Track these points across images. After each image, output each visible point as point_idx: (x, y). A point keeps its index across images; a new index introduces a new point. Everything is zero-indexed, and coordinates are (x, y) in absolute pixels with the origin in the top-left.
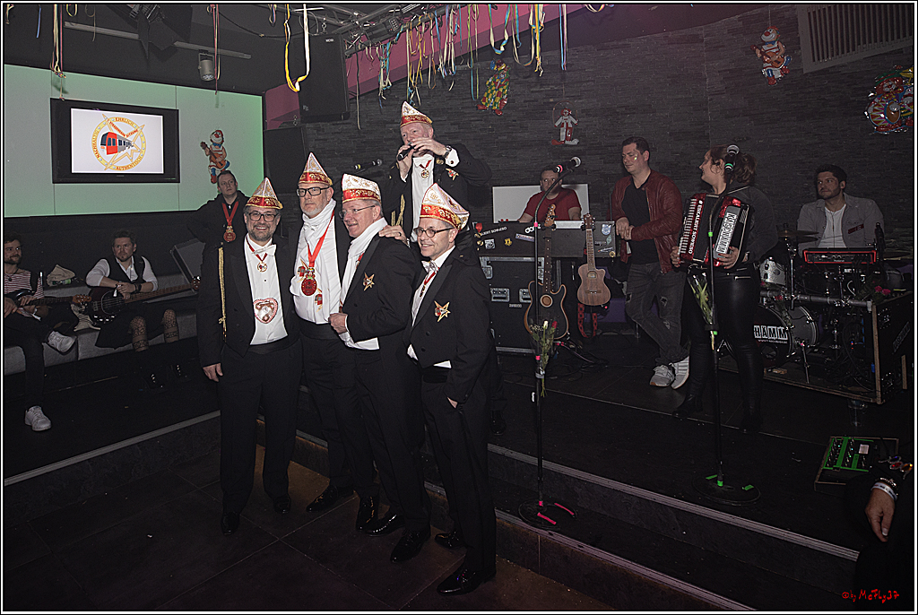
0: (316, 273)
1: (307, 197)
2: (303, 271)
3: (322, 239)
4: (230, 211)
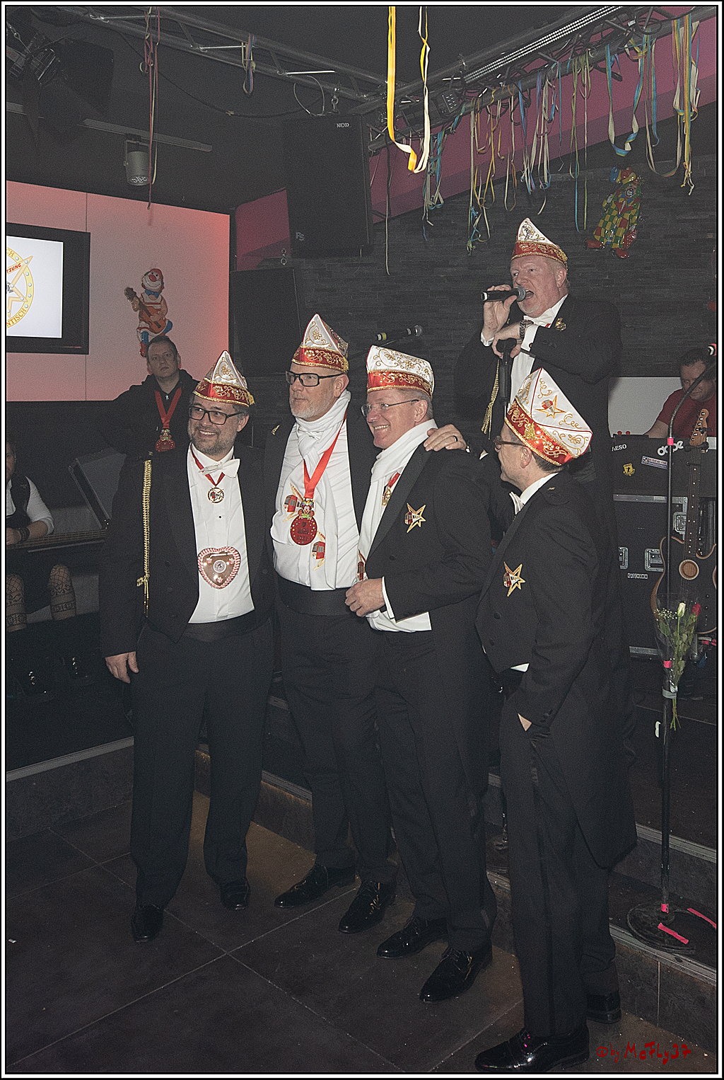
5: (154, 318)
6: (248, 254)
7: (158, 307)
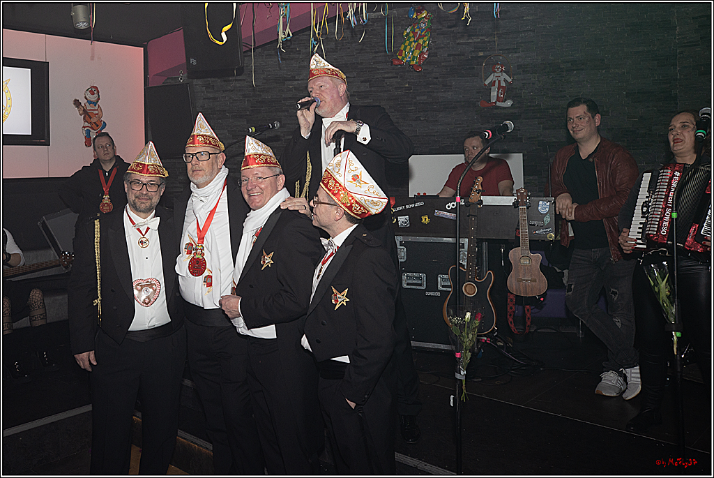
0: (205, 251)
1: (193, 162)
2: (190, 248)
3: (212, 212)
4: (107, 179)
6: (157, 75)
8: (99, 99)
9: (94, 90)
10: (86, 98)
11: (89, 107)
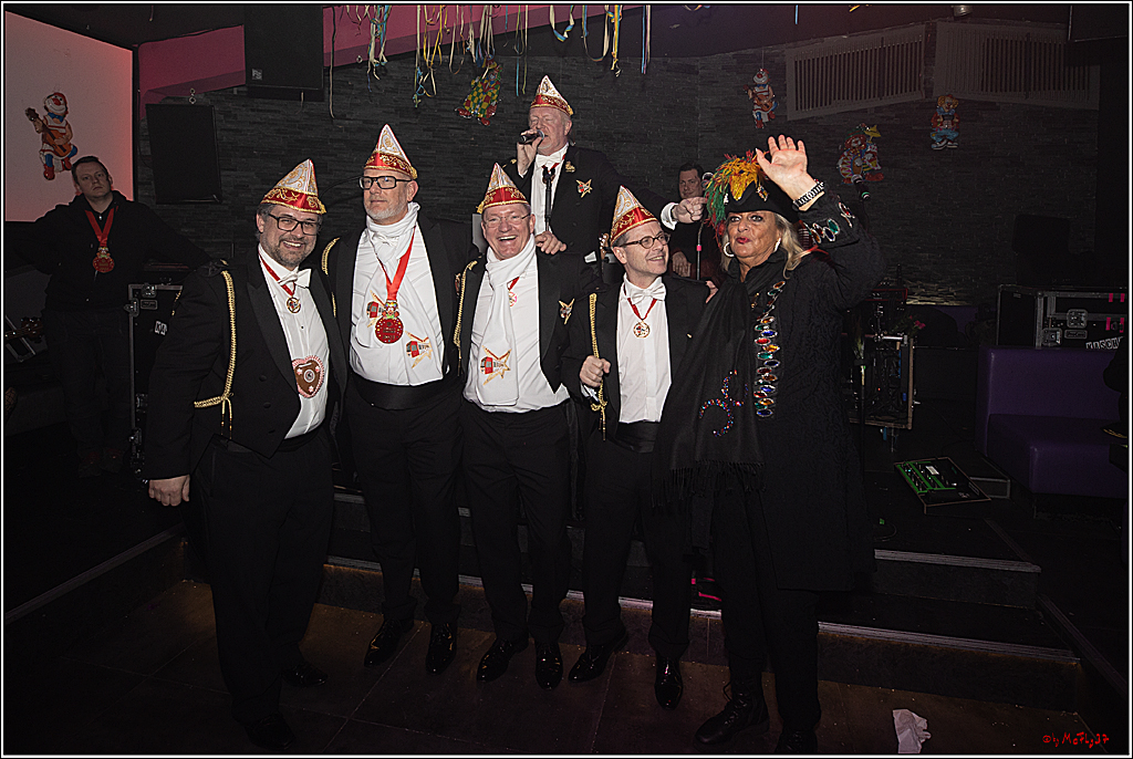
5: (59, 142)
6: (152, 91)
7: (63, 131)
8: (66, 112)
9: (59, 98)
10: (46, 108)
11: (51, 122)
